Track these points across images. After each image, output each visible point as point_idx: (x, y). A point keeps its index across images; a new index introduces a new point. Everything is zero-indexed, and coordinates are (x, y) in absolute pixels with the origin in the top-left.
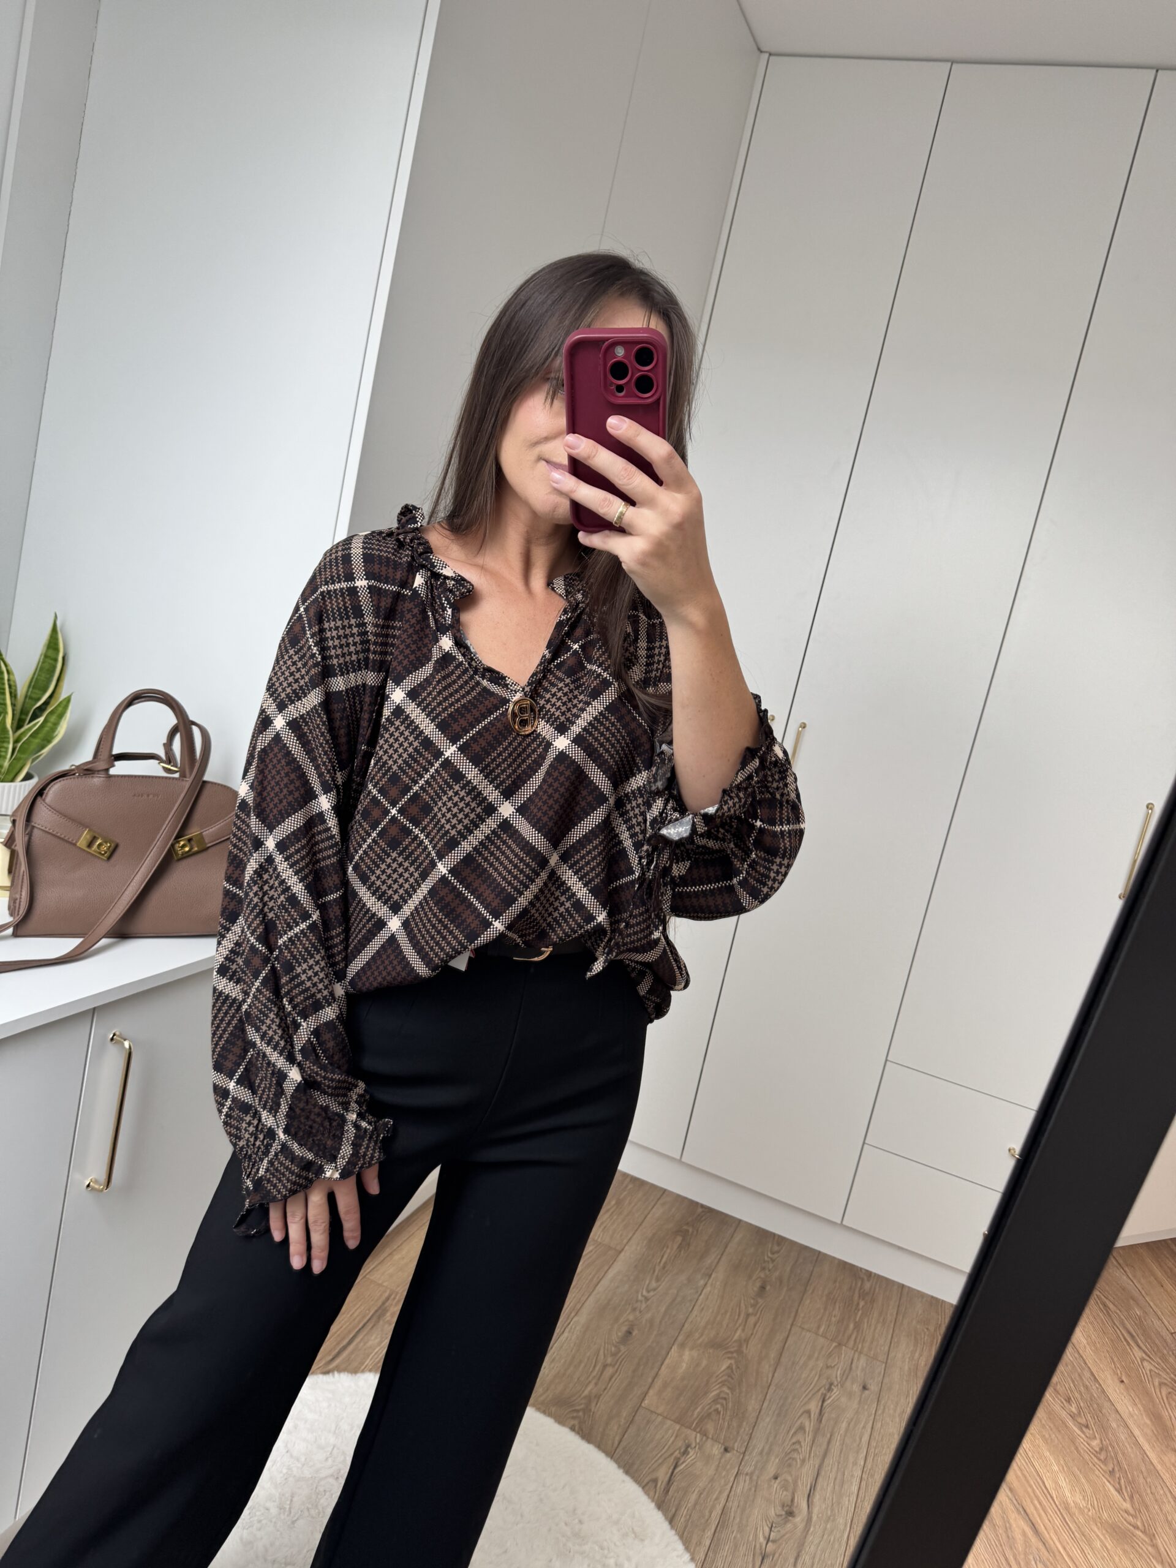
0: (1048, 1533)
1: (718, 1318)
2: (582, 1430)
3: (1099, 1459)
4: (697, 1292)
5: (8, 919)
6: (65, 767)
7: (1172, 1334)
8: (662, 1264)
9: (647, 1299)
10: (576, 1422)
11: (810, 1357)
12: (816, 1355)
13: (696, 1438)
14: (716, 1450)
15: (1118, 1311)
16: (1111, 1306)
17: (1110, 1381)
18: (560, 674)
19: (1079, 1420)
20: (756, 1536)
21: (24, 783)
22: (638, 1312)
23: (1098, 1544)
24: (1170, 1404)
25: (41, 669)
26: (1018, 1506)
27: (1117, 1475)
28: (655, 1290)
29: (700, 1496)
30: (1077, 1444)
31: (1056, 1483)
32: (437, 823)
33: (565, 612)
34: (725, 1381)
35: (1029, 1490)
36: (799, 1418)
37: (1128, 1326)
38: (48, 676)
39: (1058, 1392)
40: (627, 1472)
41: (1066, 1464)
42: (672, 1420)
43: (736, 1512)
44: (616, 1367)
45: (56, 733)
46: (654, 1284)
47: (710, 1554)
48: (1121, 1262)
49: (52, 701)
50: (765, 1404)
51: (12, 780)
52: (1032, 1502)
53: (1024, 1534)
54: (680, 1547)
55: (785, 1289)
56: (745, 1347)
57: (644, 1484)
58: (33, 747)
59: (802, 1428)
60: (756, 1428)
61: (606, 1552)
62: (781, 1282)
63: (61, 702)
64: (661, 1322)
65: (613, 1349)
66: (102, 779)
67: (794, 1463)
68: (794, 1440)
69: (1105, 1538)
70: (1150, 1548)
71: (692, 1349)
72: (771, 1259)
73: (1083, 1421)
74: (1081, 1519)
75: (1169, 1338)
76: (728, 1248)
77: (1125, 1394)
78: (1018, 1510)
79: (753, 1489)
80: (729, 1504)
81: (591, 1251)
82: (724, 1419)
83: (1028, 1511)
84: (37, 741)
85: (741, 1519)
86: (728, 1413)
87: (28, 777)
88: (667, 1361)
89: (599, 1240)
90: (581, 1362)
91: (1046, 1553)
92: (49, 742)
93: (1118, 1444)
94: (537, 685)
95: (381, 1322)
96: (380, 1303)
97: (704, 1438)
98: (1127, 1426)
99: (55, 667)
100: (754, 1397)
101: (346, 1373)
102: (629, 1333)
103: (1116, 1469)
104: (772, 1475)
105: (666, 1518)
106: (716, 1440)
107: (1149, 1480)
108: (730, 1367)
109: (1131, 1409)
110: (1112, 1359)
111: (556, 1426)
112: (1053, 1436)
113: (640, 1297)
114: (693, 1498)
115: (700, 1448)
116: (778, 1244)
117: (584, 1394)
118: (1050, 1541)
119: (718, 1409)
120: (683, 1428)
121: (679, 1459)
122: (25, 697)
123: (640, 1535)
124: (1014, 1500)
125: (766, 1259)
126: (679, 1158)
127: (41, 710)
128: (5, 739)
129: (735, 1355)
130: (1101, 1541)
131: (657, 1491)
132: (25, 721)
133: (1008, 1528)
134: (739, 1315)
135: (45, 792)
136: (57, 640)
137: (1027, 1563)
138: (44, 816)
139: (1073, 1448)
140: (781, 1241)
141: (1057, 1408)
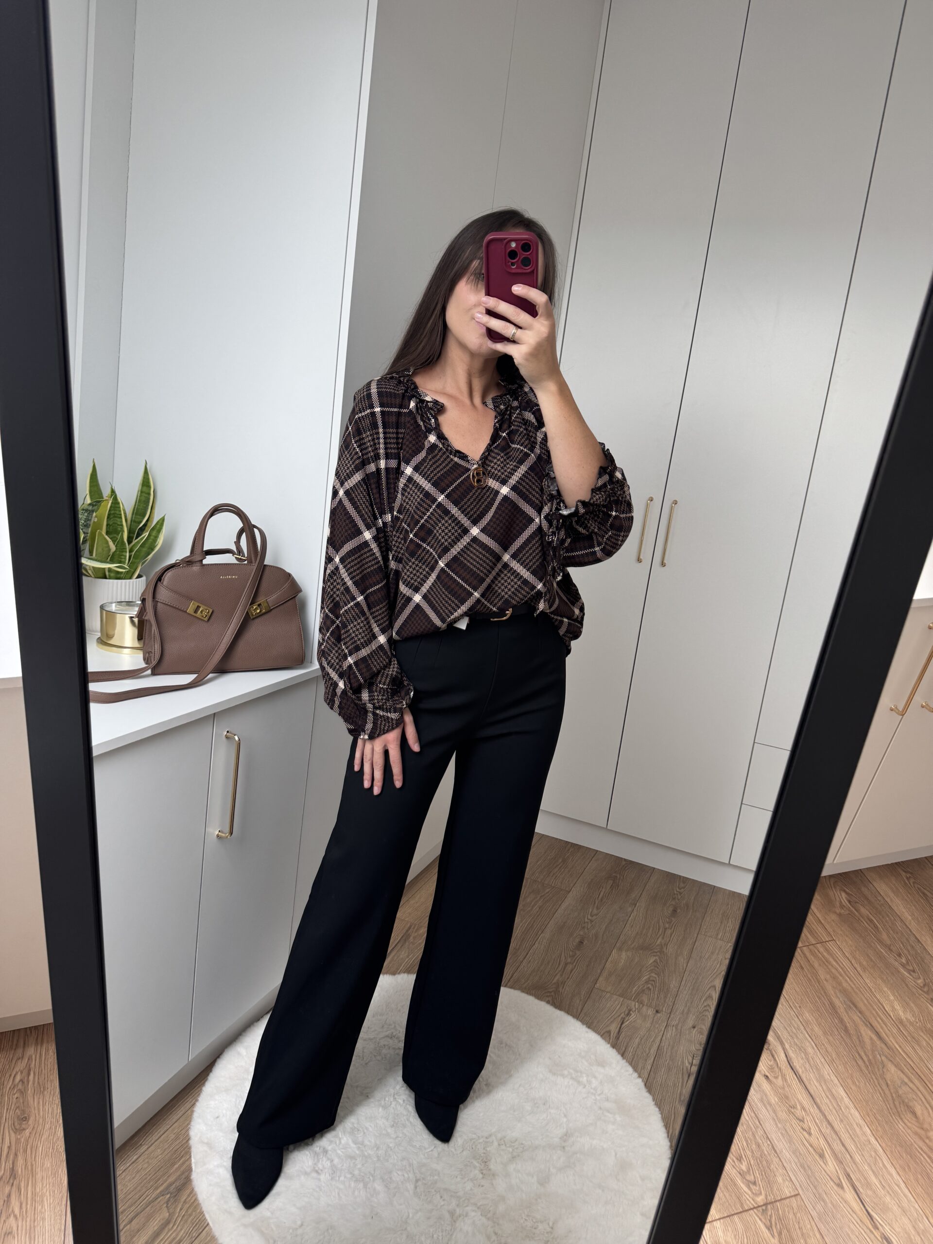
0: (889, 1038)
1: (644, 931)
2: (555, 1003)
3: (924, 992)
4: (627, 915)
5: (144, 665)
6: (172, 561)
8: (600, 898)
9: (591, 921)
10: (550, 999)
11: (712, 953)
12: (717, 951)
13: (635, 1005)
14: (650, 1012)
16: (928, 894)
17: (929, 942)
18: (496, 451)
19: (908, 967)
20: (683, 1062)
21: (138, 579)
22: (586, 930)
23: (924, 1043)
25: (140, 501)
26: (865, 1022)
28: (596, 915)
29: (641, 1040)
30: (907, 983)
31: (893, 1007)
32: (437, 539)
33: (496, 417)
34: (653, 970)
35: (874, 1012)
36: (708, 990)
38: (145, 506)
39: (892, 951)
40: (589, 1027)
41: (900, 995)
42: (619, 996)
43: (667, 1049)
44: (574, 964)
45: (157, 543)
46: (595, 911)
47: (652, 1073)
49: (149, 524)
50: (683, 983)
51: (131, 578)
52: (876, 1019)
53: (871, 1039)
54: (630, 1069)
55: (691, 911)
56: (665, 948)
57: (602, 1034)
58: (142, 554)
59: (710, 997)
60: (677, 998)
61: (579, 1074)
62: (688, 906)
63: (158, 522)
64: (603, 935)
65: (571, 953)
66: (198, 567)
67: (706, 1018)
68: (705, 1004)
69: (930, 1040)
71: (626, 951)
72: (679, 892)
73: (911, 968)
74: (911, 1028)
76: (647, 886)
78: (866, 1025)
79: (679, 1034)
80: (663, 1044)
81: (548, 892)
82: (654, 993)
83: (873, 1024)
84: (145, 549)
86: (657, 989)
87: (139, 576)
88: (609, 960)
89: (553, 885)
90: (549, 962)
91: (887, 1050)
92: (153, 550)
94: (485, 459)
95: (407, 944)
96: (404, 931)
97: (641, 1005)
99: (149, 499)
100: (674, 979)
101: (388, 975)
102: (581, 942)
104: (691, 1025)
105: (619, 1053)
106: (650, 1006)
108: (655, 961)
110: (931, 928)
111: (536, 1001)
112: (889, 978)
113: (586, 920)
114: (637, 1040)
115: (638, 1012)
116: (684, 882)
117: (554, 982)
118: (890, 1042)
119: (649, 987)
120: (625, 1000)
121: (625, 1018)
122: (131, 521)
123: (602, 1063)
124: (864, 1019)
125: (675, 892)
126: (605, 827)
127: (142, 530)
128: (124, 550)
129: (658, 954)
130: (925, 1040)
131: (612, 1038)
132: (133, 538)
133: (859, 1037)
134: (659, 929)
135: (162, 578)
136: (148, 479)
137: (875, 1057)
138: (164, 594)
139: (904, 985)
140: (685, 880)
141: (891, 960)
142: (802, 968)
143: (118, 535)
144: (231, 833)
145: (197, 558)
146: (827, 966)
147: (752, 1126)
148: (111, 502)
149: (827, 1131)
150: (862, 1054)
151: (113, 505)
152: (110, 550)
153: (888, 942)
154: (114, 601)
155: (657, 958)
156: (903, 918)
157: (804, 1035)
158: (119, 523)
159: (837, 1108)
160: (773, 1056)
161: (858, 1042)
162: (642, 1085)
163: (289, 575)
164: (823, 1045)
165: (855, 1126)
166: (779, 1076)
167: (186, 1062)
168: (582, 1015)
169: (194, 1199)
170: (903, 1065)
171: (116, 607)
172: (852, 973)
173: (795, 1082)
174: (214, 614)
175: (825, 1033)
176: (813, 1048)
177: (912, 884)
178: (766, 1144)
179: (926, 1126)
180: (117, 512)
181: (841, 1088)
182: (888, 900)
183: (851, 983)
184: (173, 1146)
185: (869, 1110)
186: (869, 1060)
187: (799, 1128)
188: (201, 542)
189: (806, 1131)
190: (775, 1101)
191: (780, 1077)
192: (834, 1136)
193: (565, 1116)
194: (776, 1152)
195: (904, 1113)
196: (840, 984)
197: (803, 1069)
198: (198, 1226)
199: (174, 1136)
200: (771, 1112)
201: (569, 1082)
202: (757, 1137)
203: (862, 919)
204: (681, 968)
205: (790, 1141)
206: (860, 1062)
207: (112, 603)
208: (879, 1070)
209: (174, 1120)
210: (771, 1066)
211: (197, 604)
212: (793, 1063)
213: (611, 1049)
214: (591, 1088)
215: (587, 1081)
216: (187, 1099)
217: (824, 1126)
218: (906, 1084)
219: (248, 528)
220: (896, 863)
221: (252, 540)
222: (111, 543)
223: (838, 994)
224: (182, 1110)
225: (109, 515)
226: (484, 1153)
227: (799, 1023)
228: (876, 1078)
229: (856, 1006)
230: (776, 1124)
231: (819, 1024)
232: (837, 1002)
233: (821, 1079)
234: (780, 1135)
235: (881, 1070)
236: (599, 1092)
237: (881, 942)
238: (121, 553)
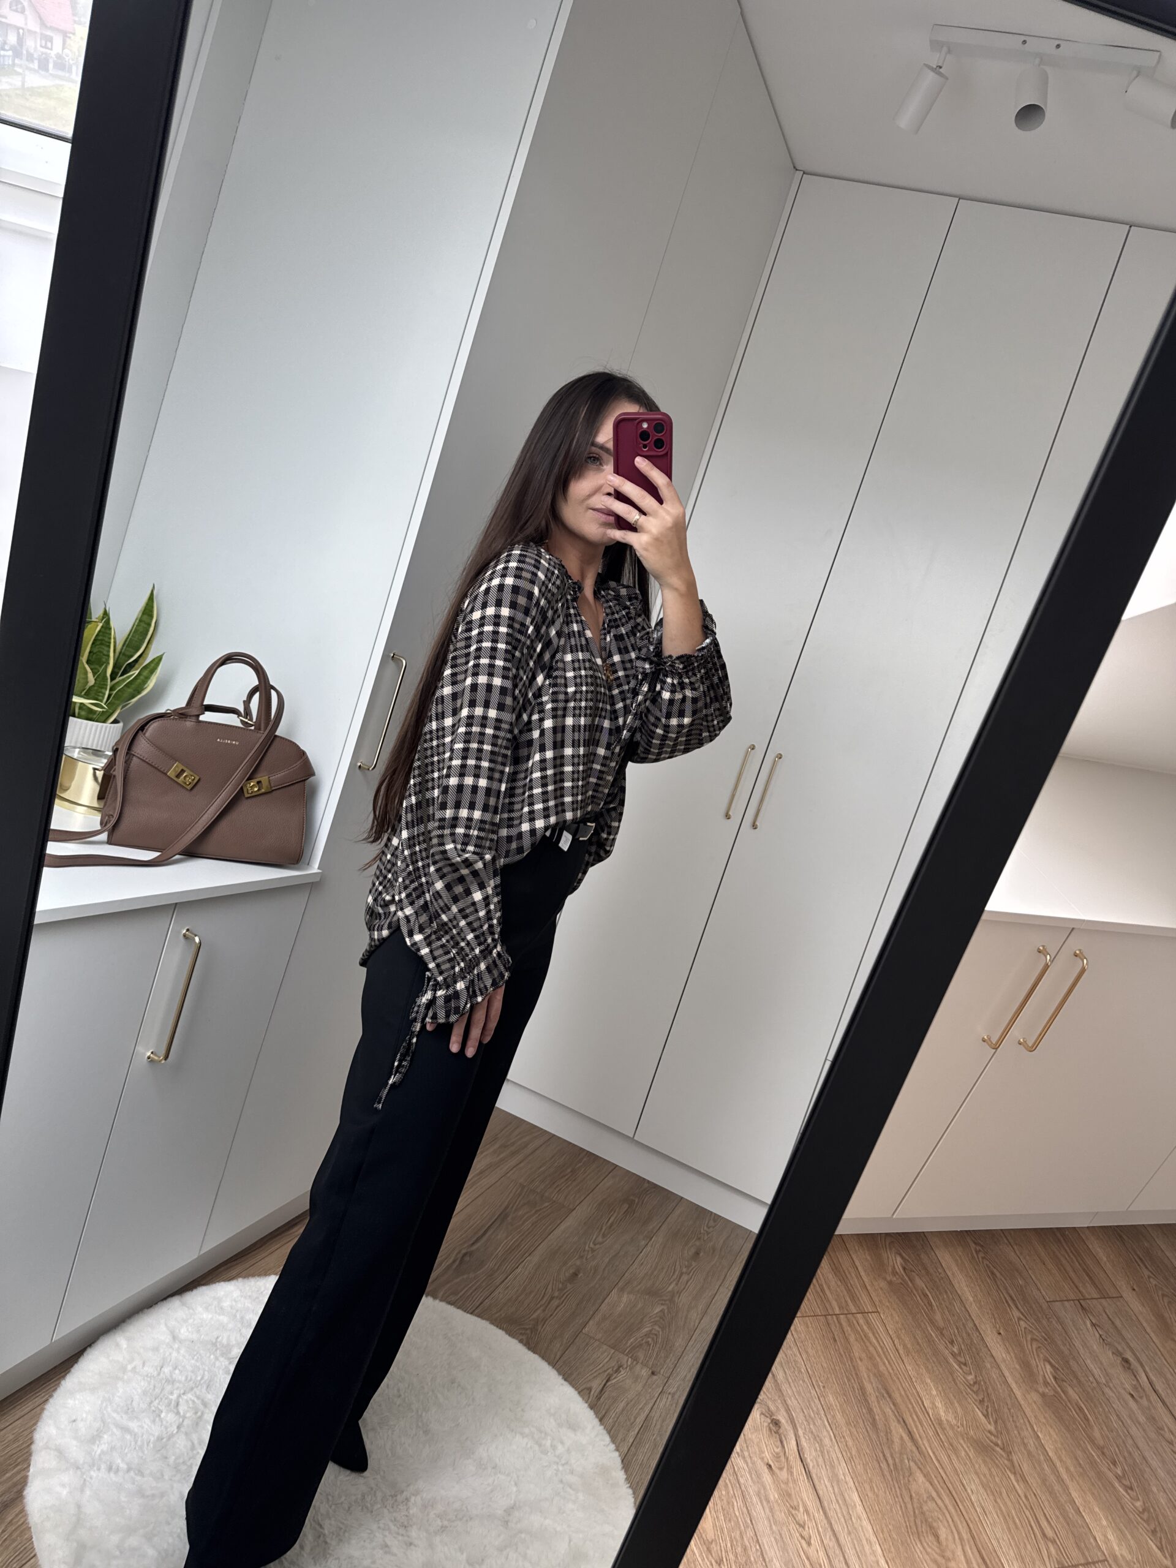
0: (922, 1440)
1: (655, 1273)
2: (529, 1344)
3: (972, 1390)
4: (638, 1250)
5: (99, 828)
6: (161, 710)
7: (1047, 1302)
8: (609, 1224)
9: (593, 1250)
10: (524, 1337)
13: (627, 1361)
14: (645, 1372)
15: (1003, 1279)
16: (998, 1274)
17: (989, 1332)
19: (959, 1358)
21: (113, 725)
22: (584, 1260)
23: (963, 1453)
24: (1038, 1356)
25: (136, 631)
26: (899, 1417)
27: (986, 1404)
28: (601, 1244)
29: (627, 1405)
30: (955, 1377)
31: (933, 1403)
34: (657, 1321)
35: (910, 1406)
37: (1011, 1292)
38: (141, 637)
39: (944, 1335)
40: (565, 1380)
41: (944, 1390)
42: (609, 1346)
43: (657, 1421)
44: (562, 1300)
45: (146, 686)
46: (600, 1239)
47: (633, 1449)
48: (1011, 1241)
49: (141, 660)
50: (691, 1343)
51: (104, 722)
52: (911, 1416)
53: (902, 1439)
54: (607, 1439)
55: (717, 1257)
56: (677, 1297)
57: (580, 1390)
58: (126, 695)
60: (680, 1360)
61: (543, 1435)
62: (714, 1251)
63: (154, 660)
64: (604, 1269)
65: (561, 1285)
66: (192, 723)
69: (970, 1450)
70: (1006, 1462)
71: (629, 1293)
72: (707, 1232)
73: (963, 1360)
74: (951, 1433)
75: (1045, 1306)
76: (669, 1218)
77: (1001, 1343)
78: (898, 1421)
79: (674, 1405)
80: (652, 1414)
81: (547, 1207)
82: (653, 1350)
83: (907, 1422)
84: (130, 690)
85: (662, 1426)
86: (658, 1346)
87: (115, 722)
88: (606, 1301)
89: (554, 1199)
90: (531, 1293)
91: (918, 1454)
92: (139, 693)
93: (989, 1381)
97: (635, 1363)
98: (999, 1367)
99: (148, 631)
100: (681, 1336)
102: (575, 1274)
103: (986, 1399)
105: (597, 1417)
106: (645, 1365)
107: (1012, 1410)
108: (662, 1311)
109: (1004, 1356)
110: (994, 1315)
111: (507, 1337)
112: (935, 1368)
113: (587, 1248)
114: (622, 1405)
115: (630, 1369)
116: (715, 1221)
117: (532, 1317)
118: (923, 1446)
119: (648, 1342)
120: (617, 1353)
121: (612, 1375)
122: (120, 653)
123: (573, 1427)
124: (896, 1412)
125: (702, 1231)
126: (632, 1136)
127: (131, 666)
128: (104, 686)
129: (667, 1302)
130: (966, 1451)
131: (591, 1397)
132: (118, 673)
133: (888, 1432)
134: (674, 1273)
135: (146, 728)
136: (152, 607)
137: (902, 1461)
138: (143, 747)
139: (951, 1379)
140: (717, 1218)
141: (941, 1347)
142: (835, 1340)
143: (101, 666)
144: (166, 1057)
145: (193, 711)
146: (864, 1342)
147: (742, 1525)
148: (101, 625)
149: (830, 1543)
150: (888, 1455)
151: (103, 630)
152: (87, 682)
153: (941, 1324)
154: (79, 745)
155: (665, 1307)
156: (963, 1298)
157: (823, 1422)
158: (105, 653)
159: (847, 1517)
160: (781, 1442)
161: (885, 1439)
162: (619, 1460)
163: (304, 753)
164: (844, 1437)
165: (864, 1542)
166: (784, 1467)
167: (49, 1343)
168: (560, 1363)
169: (23, 1520)
170: (933, 1477)
171: (79, 753)
172: (892, 1355)
173: (803, 1478)
174: (202, 780)
175: (848, 1424)
176: (831, 1440)
177: (980, 1259)
178: (754, 1549)
179: (948, 1554)
180: (106, 639)
181: (856, 1494)
182: (949, 1274)
183: (888, 1366)
184: (9, 1449)
185: (884, 1525)
186: (895, 1464)
187: (798, 1535)
188: (202, 694)
189: (804, 1539)
190: (775, 1498)
191: (785, 1470)
192: (838, 1551)
193: (516, 1484)
194: (764, 1560)
195: (925, 1535)
196: (876, 1366)
197: (815, 1461)
198: (21, 1555)
199: (13, 1436)
200: (767, 1510)
201: (527, 1444)
202: (745, 1539)
203: (915, 1292)
204: (692, 1324)
205: (784, 1549)
206: (884, 1465)
207: (75, 748)
208: (904, 1478)
209: (17, 1417)
210: (777, 1454)
211: (181, 767)
212: (804, 1455)
213: (589, 1409)
214: (555, 1456)
215: (551, 1446)
216: (39, 1392)
217: (828, 1537)
218: (933, 1499)
219: (264, 687)
220: (966, 1231)
221: (266, 703)
222: (90, 675)
223: (872, 1378)
224: (30, 1405)
225: (95, 640)
226: (407, 1516)
227: (820, 1406)
228: (899, 1488)
229: (890, 1396)
230: (771, 1526)
231: (843, 1412)
232: (869, 1388)
233: (834, 1478)
234: (773, 1539)
235: (906, 1479)
236: (563, 1462)
237: (932, 1322)
238: (100, 690)
